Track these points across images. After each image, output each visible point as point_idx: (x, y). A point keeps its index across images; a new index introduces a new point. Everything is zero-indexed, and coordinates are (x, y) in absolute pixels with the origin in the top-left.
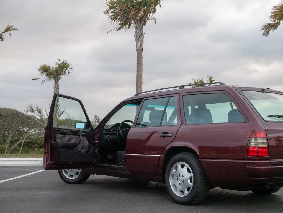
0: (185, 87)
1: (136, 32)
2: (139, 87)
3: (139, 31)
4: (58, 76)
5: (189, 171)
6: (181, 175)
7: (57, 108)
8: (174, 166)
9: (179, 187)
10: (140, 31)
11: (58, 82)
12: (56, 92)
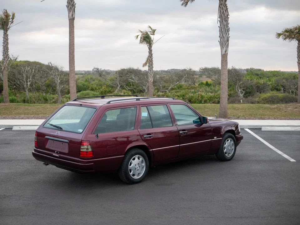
1: (67, 2)
2: (72, 54)
11: (7, 32)
12: (5, 43)
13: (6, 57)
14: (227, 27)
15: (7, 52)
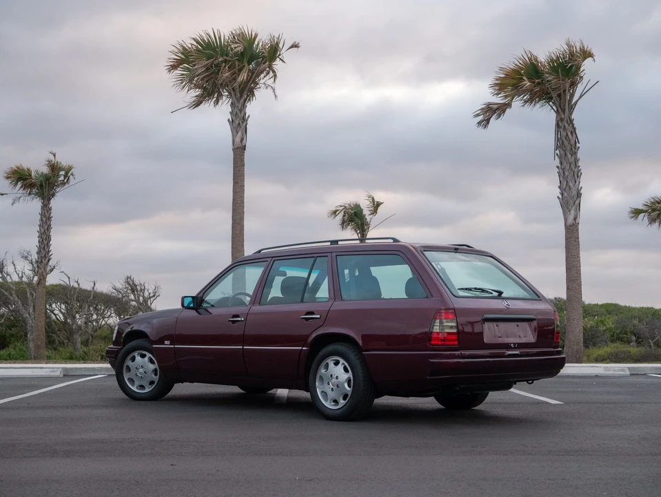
0: (339, 243)
1: (231, 113)
2: (238, 224)
3: (238, 112)
4: (48, 191)
5: (346, 370)
6: (334, 376)
7: (47, 259)
8: (324, 364)
9: (331, 395)
10: (241, 111)
11: (49, 203)
12: (44, 225)
13: (45, 256)
14: (577, 166)
15: (48, 245)
